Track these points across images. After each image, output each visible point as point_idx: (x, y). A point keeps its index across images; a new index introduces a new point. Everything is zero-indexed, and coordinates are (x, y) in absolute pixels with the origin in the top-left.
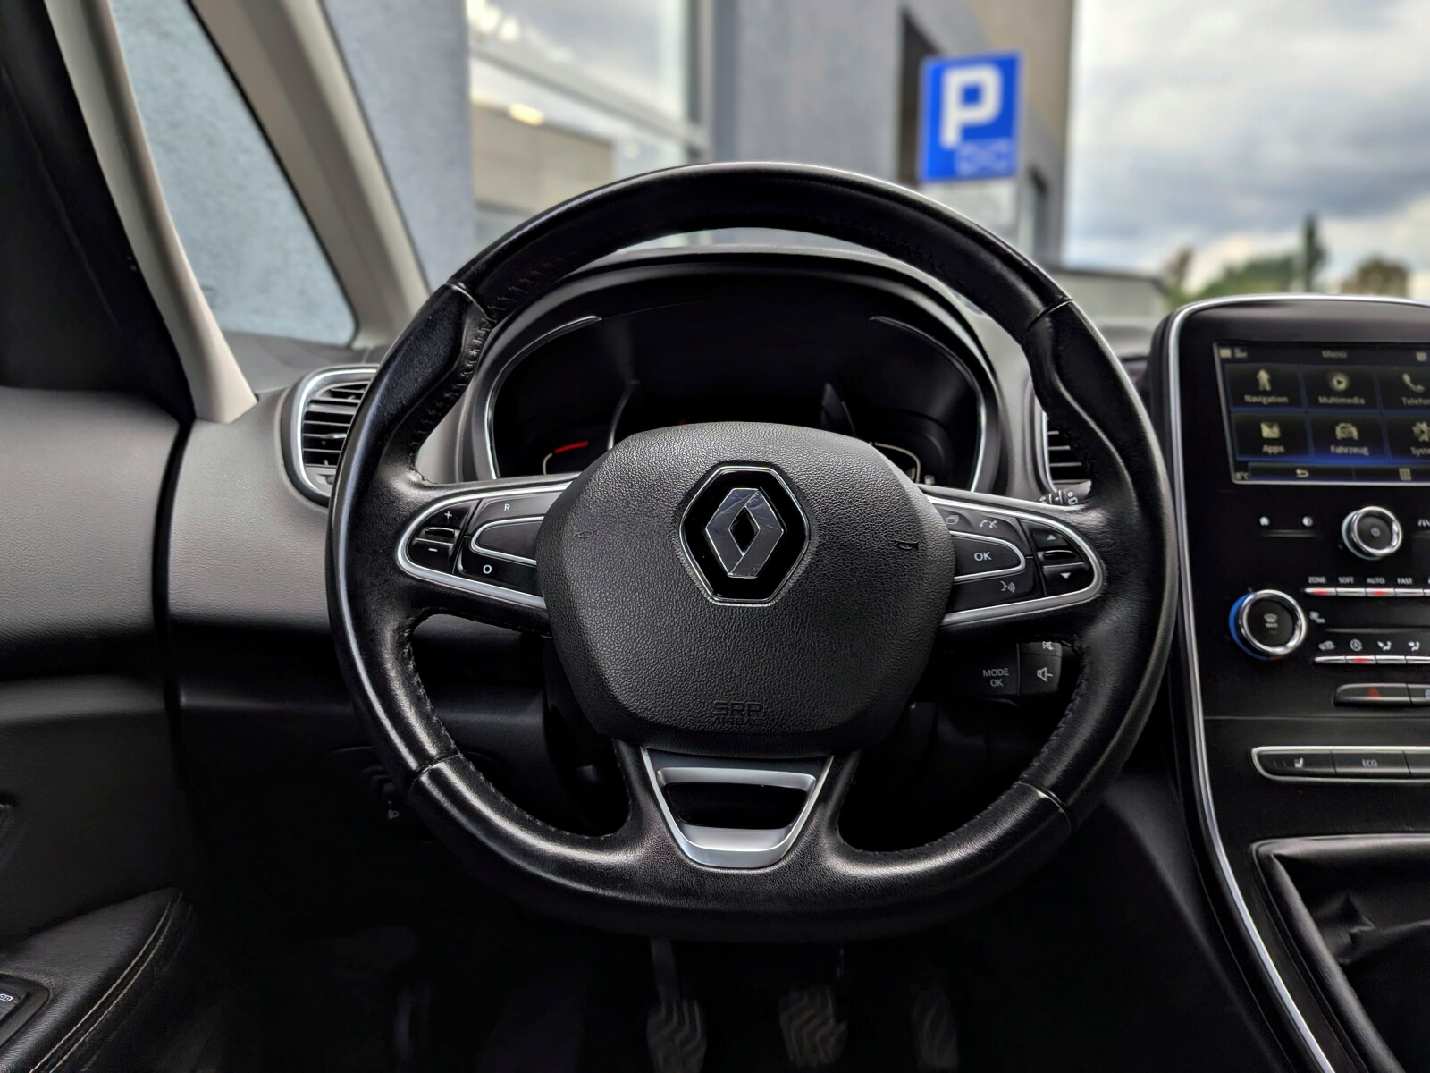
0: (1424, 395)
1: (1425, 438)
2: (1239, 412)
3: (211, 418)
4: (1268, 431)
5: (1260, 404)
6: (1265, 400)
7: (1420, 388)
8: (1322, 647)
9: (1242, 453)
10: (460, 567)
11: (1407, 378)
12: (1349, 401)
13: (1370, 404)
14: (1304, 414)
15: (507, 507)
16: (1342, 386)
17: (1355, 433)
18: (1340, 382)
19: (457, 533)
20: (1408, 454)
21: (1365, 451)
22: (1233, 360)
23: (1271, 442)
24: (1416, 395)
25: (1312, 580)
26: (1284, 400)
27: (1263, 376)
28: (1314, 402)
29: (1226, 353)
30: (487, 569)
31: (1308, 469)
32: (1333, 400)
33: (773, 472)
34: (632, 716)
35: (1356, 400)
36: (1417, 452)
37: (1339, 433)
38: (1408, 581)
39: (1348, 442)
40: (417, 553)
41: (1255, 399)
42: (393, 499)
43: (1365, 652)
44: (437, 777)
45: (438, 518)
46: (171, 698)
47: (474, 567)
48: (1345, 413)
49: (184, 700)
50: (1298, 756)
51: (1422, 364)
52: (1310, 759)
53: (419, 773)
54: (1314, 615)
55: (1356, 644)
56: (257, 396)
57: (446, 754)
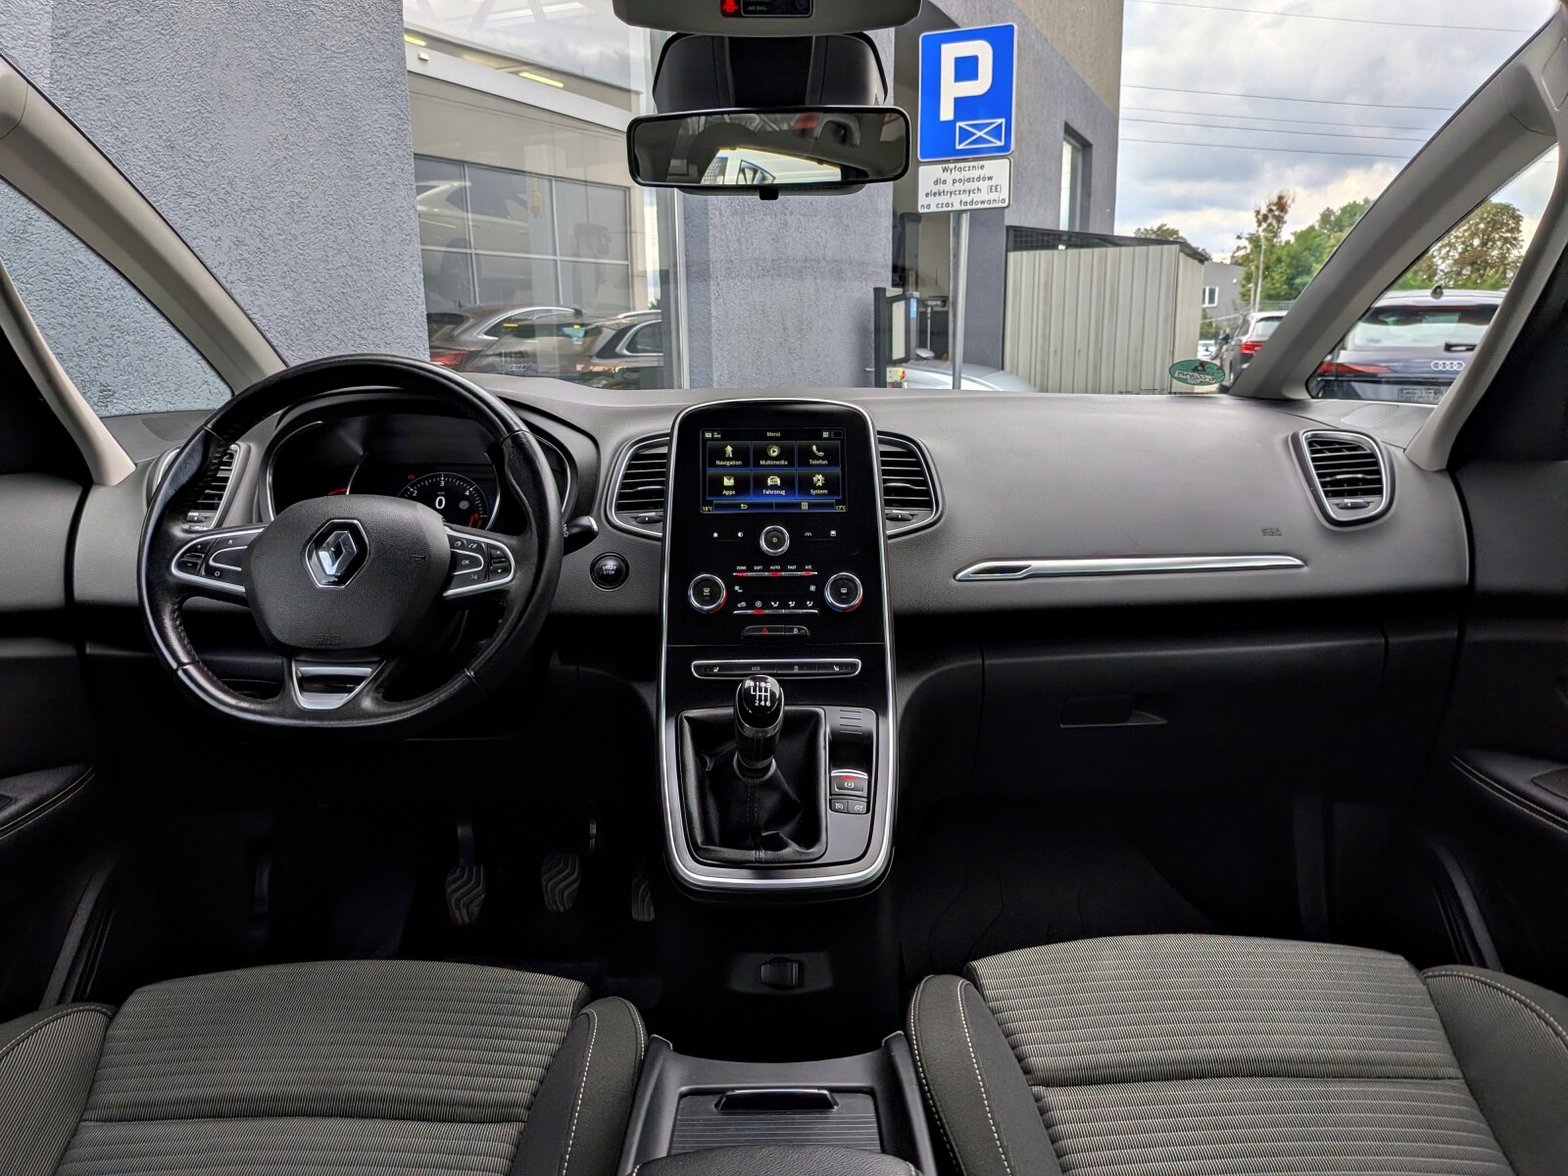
0: (823, 458)
1: (820, 484)
2: (710, 471)
3: (102, 484)
4: (728, 482)
5: (725, 466)
6: (728, 463)
7: (822, 454)
8: (739, 605)
9: (710, 496)
10: (203, 573)
11: (814, 448)
12: (778, 463)
13: (791, 464)
14: (751, 472)
15: (231, 542)
16: (775, 454)
17: (779, 483)
18: (774, 452)
19: (203, 556)
20: (809, 494)
21: (783, 493)
22: (713, 439)
23: (728, 488)
24: (818, 458)
25: (738, 568)
26: (739, 463)
27: (729, 449)
28: (757, 464)
29: (708, 435)
30: (217, 574)
31: (748, 504)
32: (769, 462)
33: (355, 522)
34: (281, 643)
35: (782, 462)
36: (813, 492)
37: (769, 482)
38: (794, 567)
39: (774, 487)
40: (181, 566)
41: (722, 463)
42: (170, 538)
43: (763, 608)
44: (186, 672)
45: (193, 549)
46: (81, 649)
47: (210, 572)
48: (774, 470)
49: (88, 651)
50: (715, 665)
51: (825, 439)
52: (722, 666)
53: (177, 670)
54: (737, 588)
55: (759, 604)
56: (136, 465)
57: (193, 662)
